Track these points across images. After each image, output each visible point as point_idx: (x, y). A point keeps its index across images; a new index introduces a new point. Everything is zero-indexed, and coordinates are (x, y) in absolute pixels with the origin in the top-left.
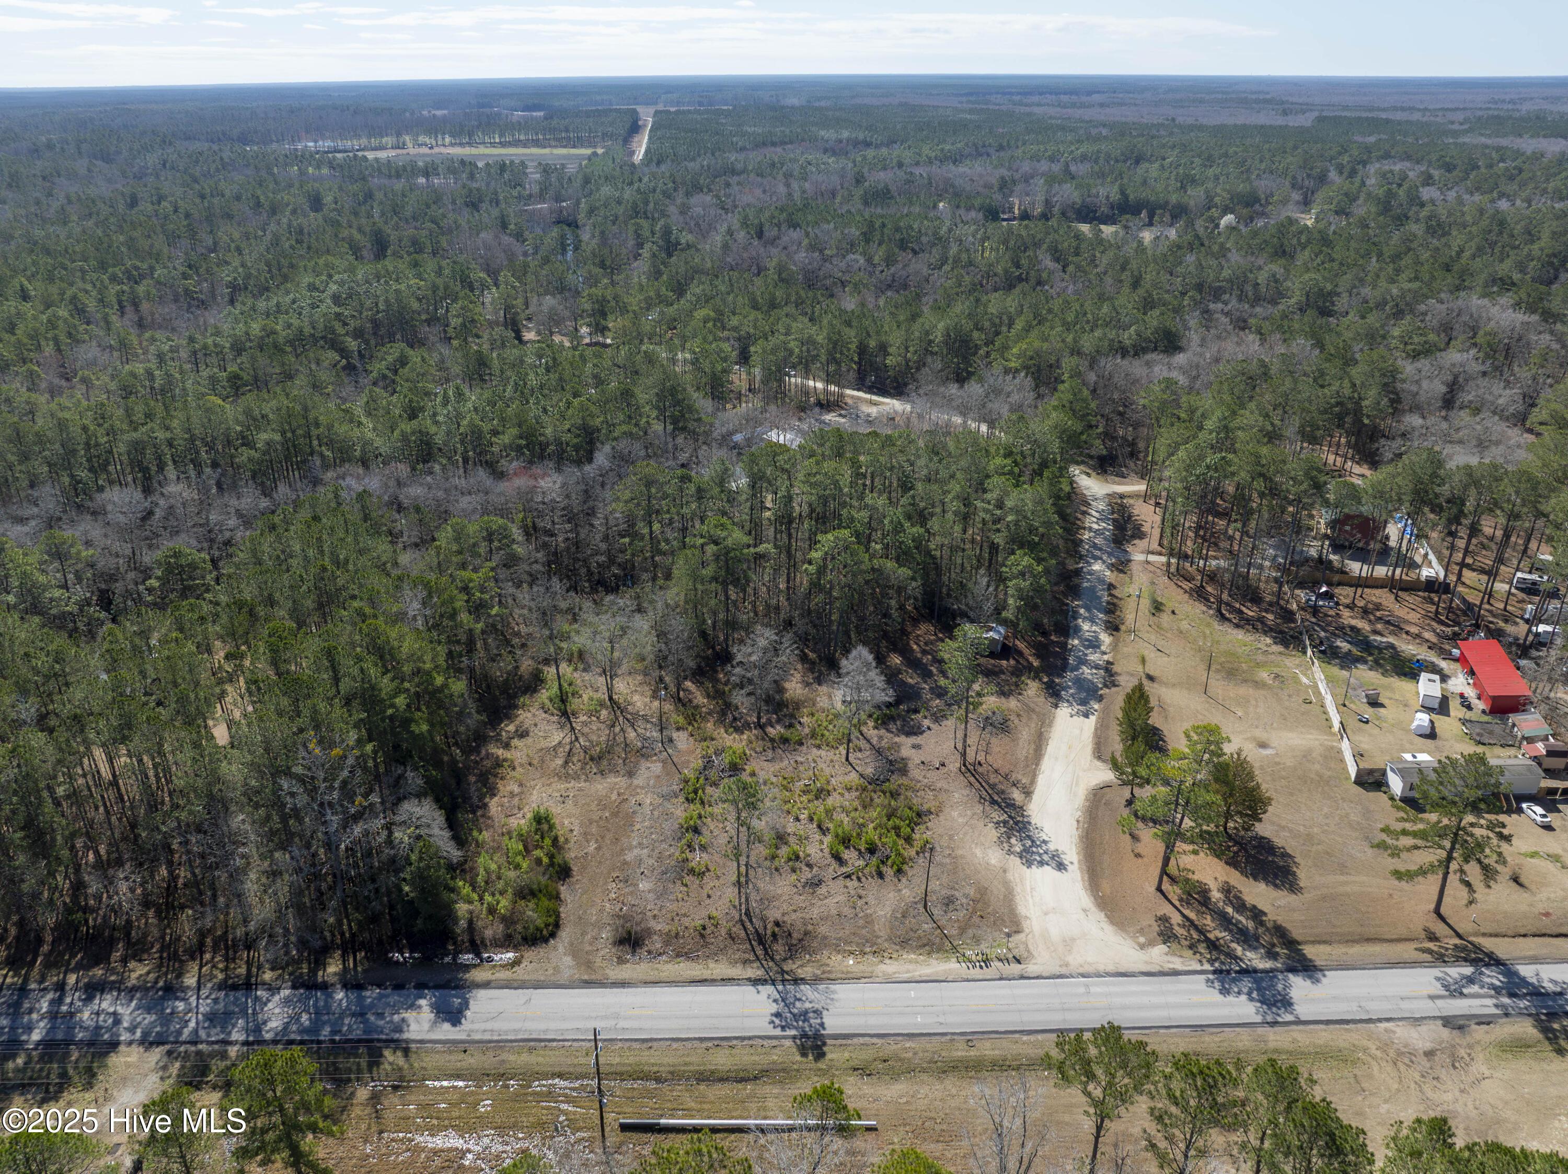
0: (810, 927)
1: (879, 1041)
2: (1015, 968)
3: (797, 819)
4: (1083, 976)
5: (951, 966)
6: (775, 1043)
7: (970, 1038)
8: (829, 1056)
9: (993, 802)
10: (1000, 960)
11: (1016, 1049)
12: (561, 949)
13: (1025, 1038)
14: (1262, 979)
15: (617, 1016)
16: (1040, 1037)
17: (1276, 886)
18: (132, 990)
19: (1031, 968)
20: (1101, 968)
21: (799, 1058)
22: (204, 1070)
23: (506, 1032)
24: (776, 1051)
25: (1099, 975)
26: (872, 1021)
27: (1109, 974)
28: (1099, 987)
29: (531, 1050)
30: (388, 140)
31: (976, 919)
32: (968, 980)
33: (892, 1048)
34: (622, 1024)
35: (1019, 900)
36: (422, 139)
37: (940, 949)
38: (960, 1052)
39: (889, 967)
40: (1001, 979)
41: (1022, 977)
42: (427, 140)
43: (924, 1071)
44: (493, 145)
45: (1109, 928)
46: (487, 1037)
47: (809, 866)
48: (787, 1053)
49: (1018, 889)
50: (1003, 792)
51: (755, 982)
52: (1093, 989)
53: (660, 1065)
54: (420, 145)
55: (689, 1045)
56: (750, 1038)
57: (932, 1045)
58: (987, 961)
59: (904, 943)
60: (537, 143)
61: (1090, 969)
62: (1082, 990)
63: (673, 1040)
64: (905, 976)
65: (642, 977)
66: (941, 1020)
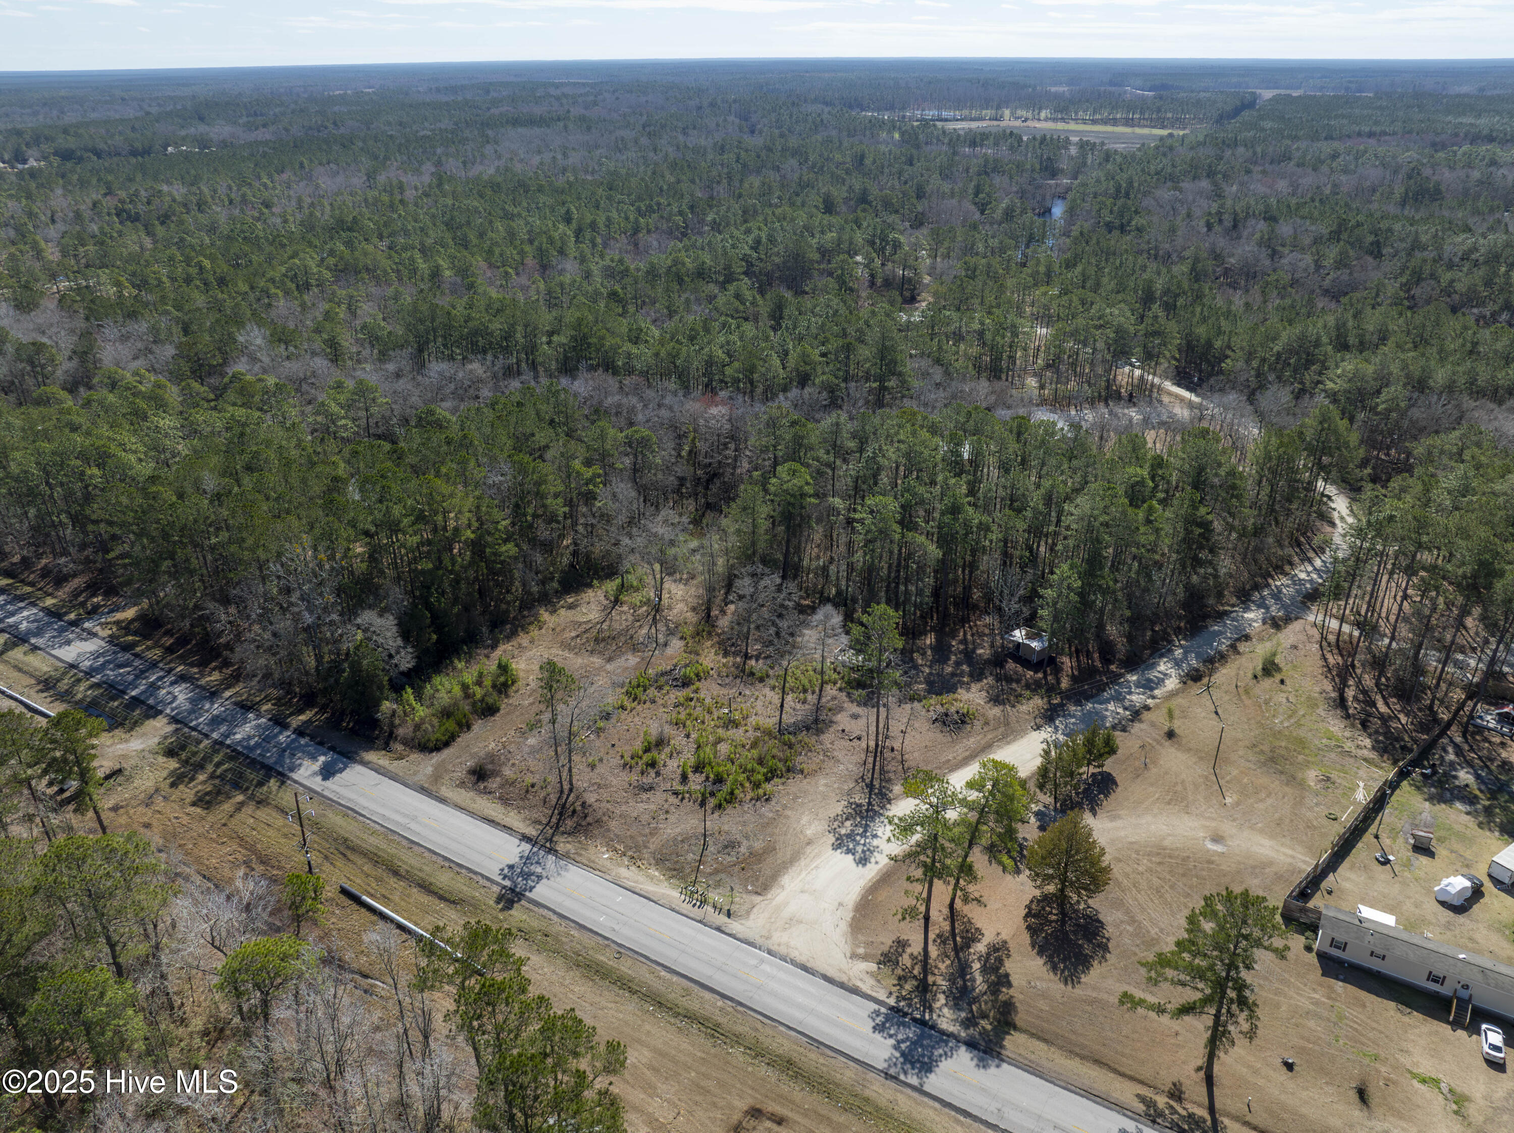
0: (605, 818)
1: (555, 918)
2: (722, 919)
3: (688, 736)
4: (770, 952)
5: (672, 893)
6: (488, 884)
7: (622, 951)
8: (512, 912)
9: (871, 786)
10: (715, 907)
11: (648, 978)
12: (434, 761)
13: (663, 973)
14: (930, 1037)
15: (414, 819)
16: (675, 978)
17: (1054, 968)
18: (198, 687)
19: (735, 926)
20: (794, 954)
21: (492, 903)
22: (183, 748)
23: (344, 798)
24: (482, 891)
25: (783, 959)
26: (568, 903)
27: (793, 962)
28: (771, 966)
29: (346, 815)
30: (988, 113)
31: (737, 868)
32: (673, 910)
33: (558, 927)
34: (413, 826)
35: (792, 871)
36: (1020, 112)
37: (683, 879)
38: (605, 958)
39: (629, 874)
40: (700, 922)
41: (719, 929)
42: (1024, 113)
43: (565, 957)
44: (1084, 122)
45: (844, 926)
46: (331, 796)
47: (658, 774)
48: (488, 897)
49: (803, 862)
50: (889, 781)
51: (525, 838)
52: (766, 968)
53: (405, 863)
54: (1017, 118)
55: (434, 858)
56: (476, 873)
57: (588, 940)
58: (703, 902)
59: (660, 861)
60: (1128, 122)
61: (783, 950)
62: (754, 962)
63: (430, 850)
64: (629, 884)
65: (459, 801)
66: (617, 928)
